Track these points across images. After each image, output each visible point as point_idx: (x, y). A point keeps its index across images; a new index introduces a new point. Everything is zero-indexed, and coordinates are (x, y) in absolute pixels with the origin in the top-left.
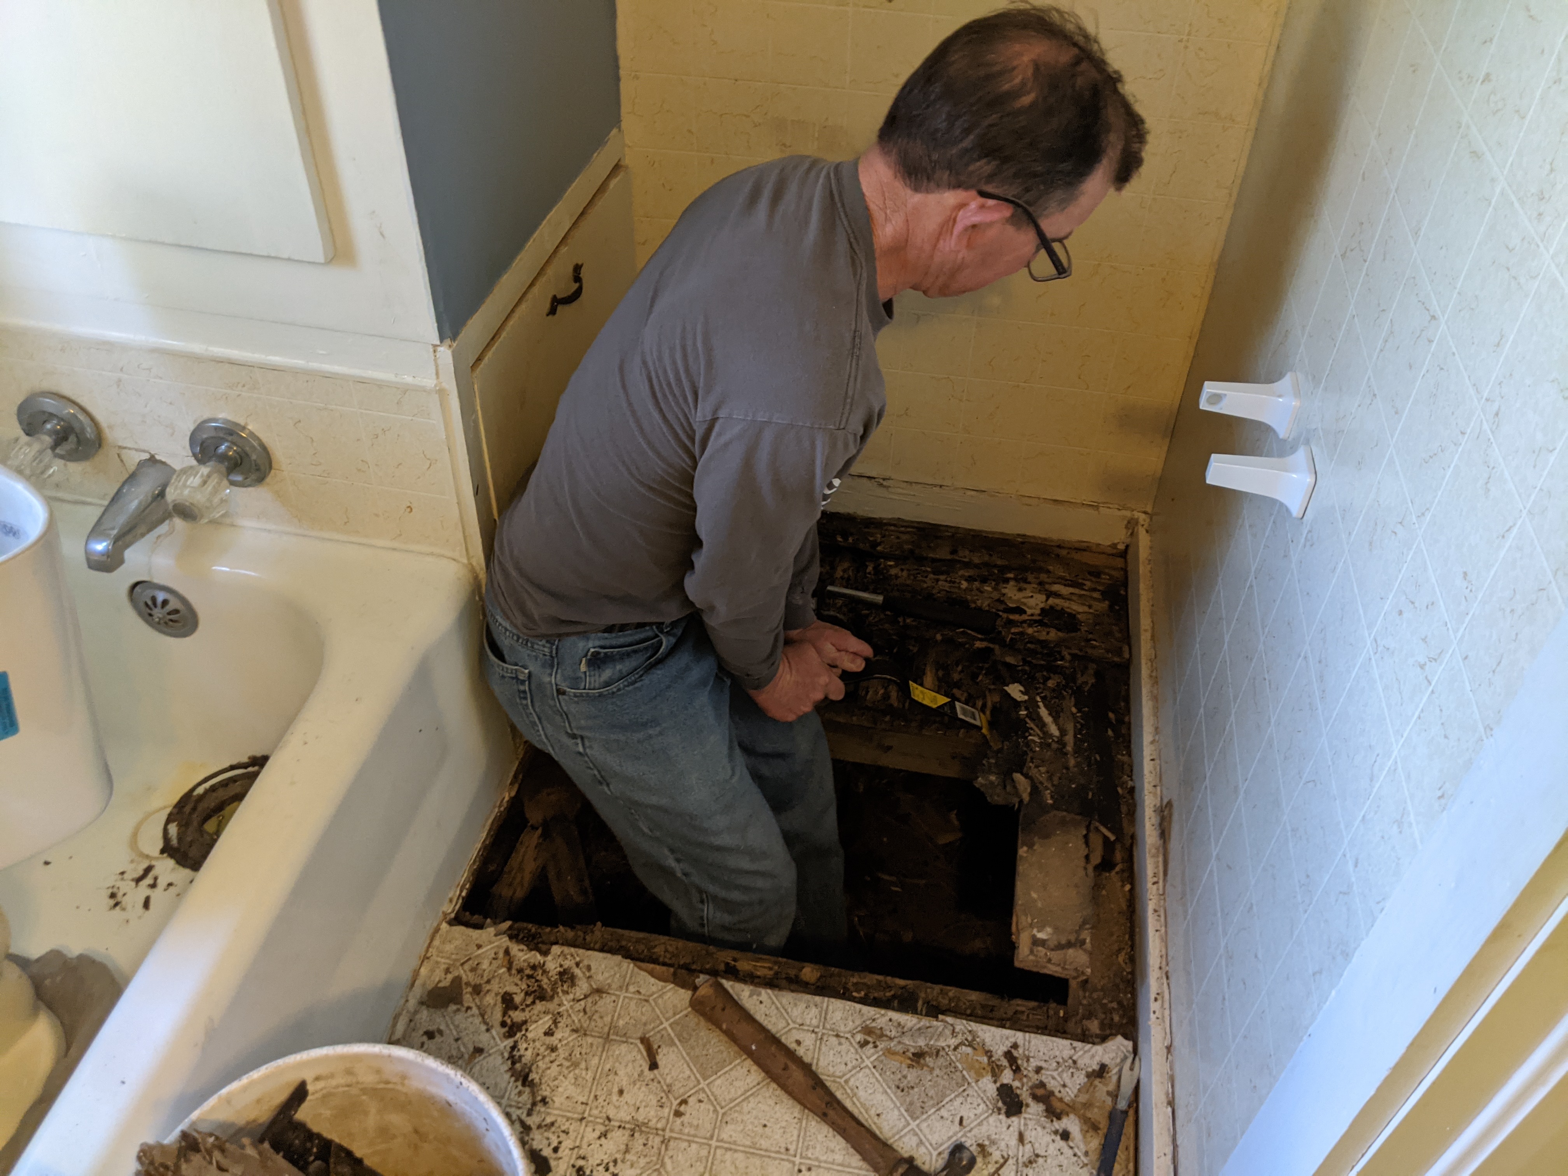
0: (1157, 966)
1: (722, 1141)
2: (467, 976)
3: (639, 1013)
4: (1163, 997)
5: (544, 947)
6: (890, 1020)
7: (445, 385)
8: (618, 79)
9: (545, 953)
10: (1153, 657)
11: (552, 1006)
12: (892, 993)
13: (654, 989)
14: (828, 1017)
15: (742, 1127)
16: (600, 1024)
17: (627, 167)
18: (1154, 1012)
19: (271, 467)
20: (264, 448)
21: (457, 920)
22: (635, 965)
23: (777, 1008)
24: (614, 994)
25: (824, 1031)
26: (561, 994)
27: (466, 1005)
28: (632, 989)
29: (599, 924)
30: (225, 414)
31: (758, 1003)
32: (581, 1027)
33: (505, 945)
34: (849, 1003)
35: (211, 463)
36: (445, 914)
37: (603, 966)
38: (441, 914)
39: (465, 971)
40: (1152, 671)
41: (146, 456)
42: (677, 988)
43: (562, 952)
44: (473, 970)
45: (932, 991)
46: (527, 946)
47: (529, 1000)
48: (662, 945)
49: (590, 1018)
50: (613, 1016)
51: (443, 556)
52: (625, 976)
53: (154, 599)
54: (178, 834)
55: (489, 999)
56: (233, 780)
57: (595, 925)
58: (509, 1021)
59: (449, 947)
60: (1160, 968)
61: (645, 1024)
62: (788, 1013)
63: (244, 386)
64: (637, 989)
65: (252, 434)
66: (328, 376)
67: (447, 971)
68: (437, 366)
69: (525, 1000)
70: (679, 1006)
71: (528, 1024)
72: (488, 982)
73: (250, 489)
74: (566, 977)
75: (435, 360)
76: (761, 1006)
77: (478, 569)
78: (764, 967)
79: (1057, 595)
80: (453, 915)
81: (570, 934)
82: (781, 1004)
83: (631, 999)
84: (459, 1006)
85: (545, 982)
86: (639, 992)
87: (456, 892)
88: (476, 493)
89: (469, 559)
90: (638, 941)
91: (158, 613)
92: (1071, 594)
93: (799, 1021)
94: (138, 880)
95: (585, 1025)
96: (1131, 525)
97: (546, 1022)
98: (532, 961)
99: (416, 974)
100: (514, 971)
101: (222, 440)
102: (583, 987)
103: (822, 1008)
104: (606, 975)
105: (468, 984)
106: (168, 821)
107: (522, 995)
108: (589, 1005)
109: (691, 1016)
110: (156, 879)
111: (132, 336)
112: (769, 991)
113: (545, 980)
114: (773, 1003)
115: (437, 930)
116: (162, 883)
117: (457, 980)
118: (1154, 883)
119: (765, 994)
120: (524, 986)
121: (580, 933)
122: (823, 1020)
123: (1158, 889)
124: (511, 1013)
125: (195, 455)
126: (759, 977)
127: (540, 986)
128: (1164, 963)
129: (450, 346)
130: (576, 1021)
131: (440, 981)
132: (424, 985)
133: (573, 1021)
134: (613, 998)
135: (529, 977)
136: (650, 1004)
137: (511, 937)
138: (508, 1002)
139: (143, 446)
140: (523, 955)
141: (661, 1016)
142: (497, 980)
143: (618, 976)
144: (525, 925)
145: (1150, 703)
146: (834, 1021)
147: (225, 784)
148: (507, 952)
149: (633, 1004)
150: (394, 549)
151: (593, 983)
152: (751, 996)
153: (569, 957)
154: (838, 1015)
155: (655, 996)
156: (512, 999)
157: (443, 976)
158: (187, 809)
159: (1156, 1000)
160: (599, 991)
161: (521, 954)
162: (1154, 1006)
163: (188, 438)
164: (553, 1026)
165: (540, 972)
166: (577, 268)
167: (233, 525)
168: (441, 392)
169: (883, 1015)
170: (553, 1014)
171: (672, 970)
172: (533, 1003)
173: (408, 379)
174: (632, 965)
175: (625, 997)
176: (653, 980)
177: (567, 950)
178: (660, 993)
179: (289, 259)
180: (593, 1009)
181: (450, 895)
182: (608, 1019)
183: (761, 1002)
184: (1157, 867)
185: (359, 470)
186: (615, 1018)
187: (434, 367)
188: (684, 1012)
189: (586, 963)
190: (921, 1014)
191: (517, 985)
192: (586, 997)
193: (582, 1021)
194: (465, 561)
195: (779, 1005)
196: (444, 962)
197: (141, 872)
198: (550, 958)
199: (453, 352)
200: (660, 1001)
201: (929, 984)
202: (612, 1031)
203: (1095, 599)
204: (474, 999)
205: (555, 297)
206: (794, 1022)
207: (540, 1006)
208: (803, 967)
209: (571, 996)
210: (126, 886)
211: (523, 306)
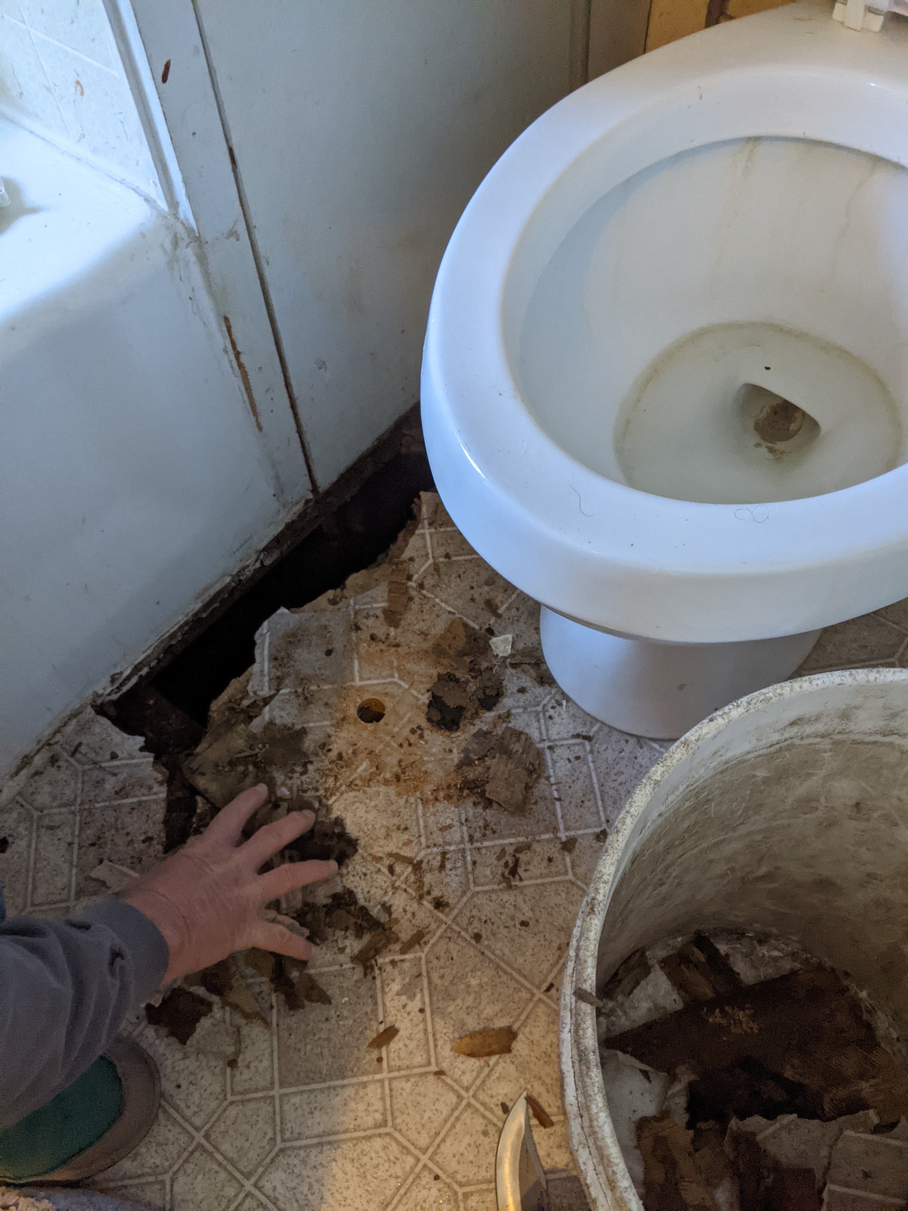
1: (260, 1189)
15: (293, 1184)
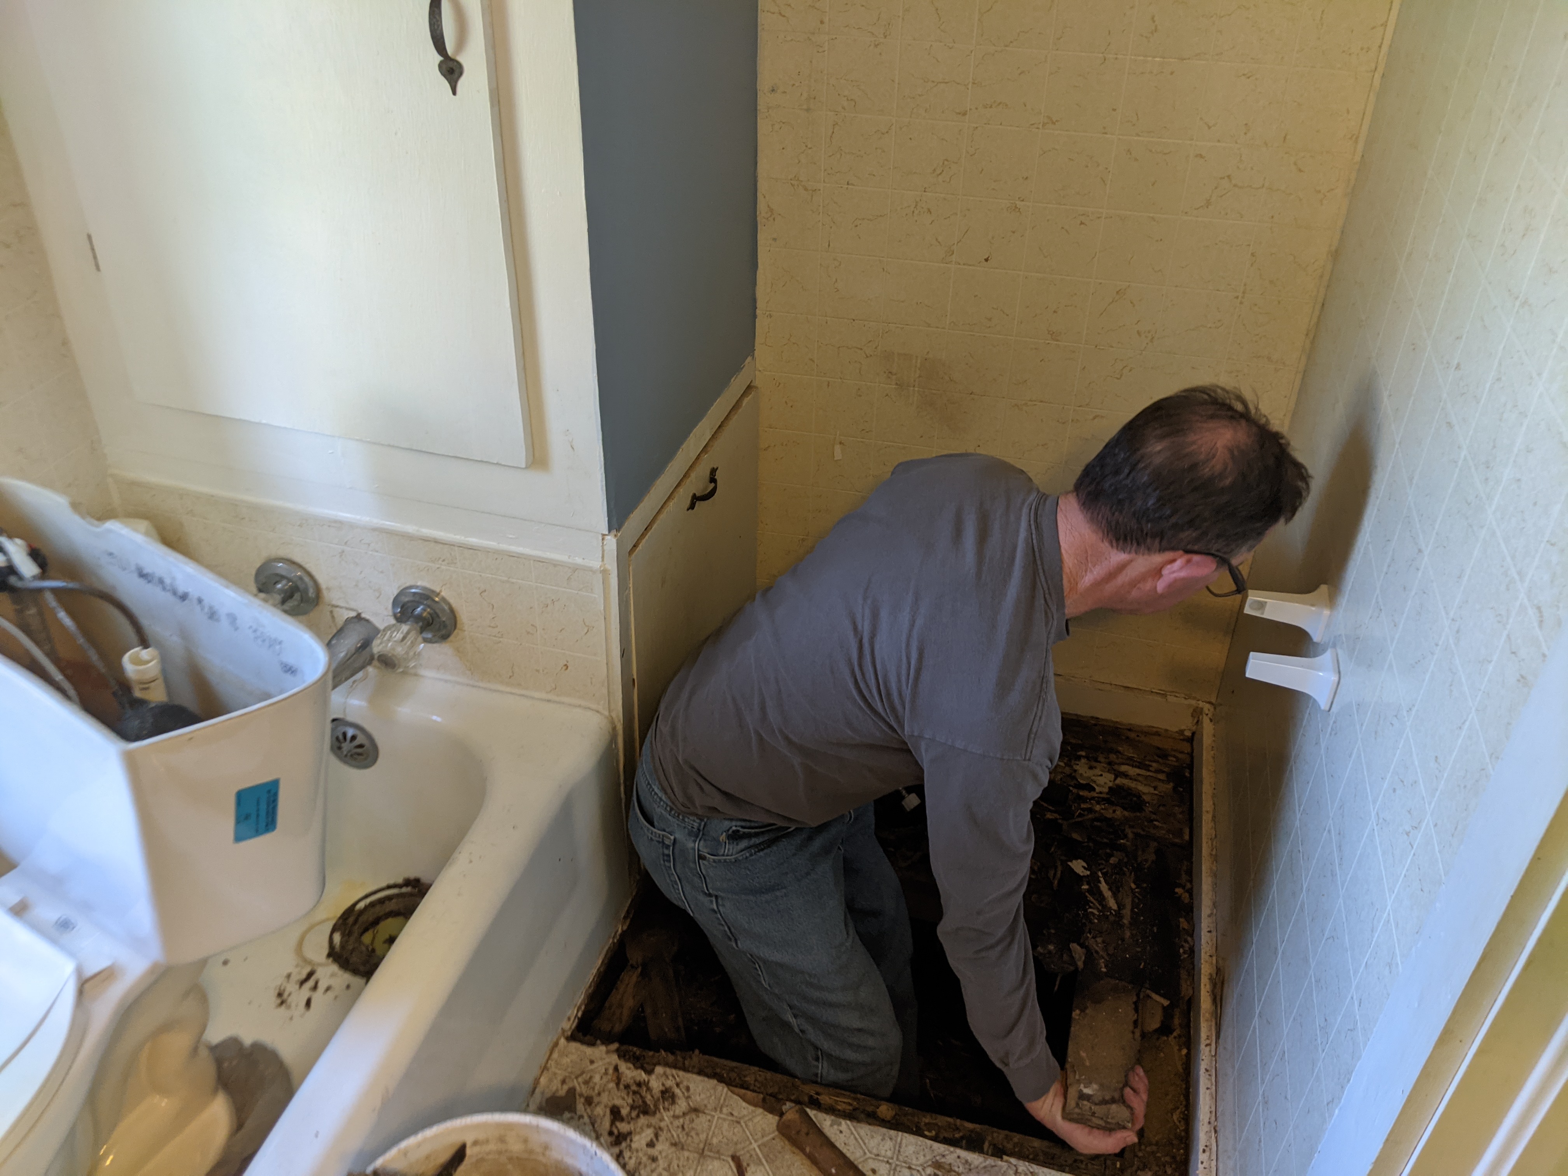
0: (1207, 1120)
2: (581, 1089)
3: (731, 1133)
4: (1210, 1149)
5: (648, 1067)
6: (959, 1157)
7: (608, 567)
8: (755, 316)
9: (650, 1072)
10: (1213, 836)
11: (654, 1120)
12: (961, 1134)
13: (745, 1112)
14: (902, 1150)
16: (696, 1140)
17: (756, 387)
18: (1202, 1163)
19: (455, 627)
20: (452, 611)
21: (572, 1038)
22: (729, 1089)
23: (856, 1139)
24: (709, 1114)
25: (897, 1163)
26: (662, 1110)
27: (579, 1113)
28: (725, 1110)
29: (697, 1052)
30: (424, 582)
31: (838, 1132)
32: (680, 1142)
33: (614, 1063)
34: (921, 1139)
35: (409, 623)
36: (563, 1031)
37: (700, 1088)
38: (560, 1030)
39: (579, 1084)
40: (1212, 850)
41: (353, 614)
42: (766, 1113)
43: (665, 1073)
44: (586, 1082)
45: (999, 1136)
46: (634, 1065)
47: (634, 1114)
48: (753, 1074)
49: (688, 1135)
50: (708, 1134)
51: (589, 708)
52: (720, 1099)
53: (345, 734)
54: (341, 942)
55: (599, 1110)
56: (389, 898)
57: (693, 1053)
58: (616, 1132)
59: (566, 1061)
60: (1209, 1123)
61: (736, 1144)
62: (865, 1144)
63: (444, 560)
64: (730, 1110)
65: (444, 600)
66: (511, 555)
67: (563, 1082)
68: (603, 551)
69: (630, 1112)
70: (767, 1129)
71: (633, 1136)
72: (599, 1094)
73: (435, 645)
74: (667, 1095)
75: (603, 546)
76: (841, 1135)
77: (616, 721)
78: (844, 1102)
79: (1125, 775)
80: (569, 1033)
81: (671, 1058)
82: (859, 1134)
83: (724, 1120)
84: (573, 1114)
85: (648, 1098)
86: (732, 1114)
87: (573, 1011)
88: (622, 656)
89: (610, 712)
90: (732, 1070)
91: (346, 746)
92: (1139, 775)
93: (875, 1151)
94: (302, 983)
95: (683, 1140)
96: (1197, 713)
97: (648, 1134)
98: (638, 1079)
99: (537, 1082)
100: (621, 1086)
101: (419, 603)
102: (682, 1105)
103: (896, 1141)
104: (703, 1096)
105: (581, 1095)
106: (333, 931)
107: (628, 1109)
108: (687, 1122)
109: (778, 1140)
110: (317, 983)
111: (358, 517)
112: (848, 1122)
113: (649, 1097)
114: (852, 1133)
115: (556, 1044)
116: (322, 986)
117: (572, 1092)
118: (1207, 1045)
119: (845, 1124)
120: (630, 1101)
121: (679, 1058)
122: (896, 1152)
123: (1210, 1051)
124: (618, 1124)
125: (395, 616)
126: (839, 1110)
127: (644, 1102)
128: (1213, 1118)
129: (615, 536)
130: (675, 1136)
131: (557, 1090)
132: (543, 1093)
133: (673, 1136)
134: (709, 1117)
135: (634, 1093)
136: (742, 1126)
137: (619, 1057)
138: (615, 1113)
139: (353, 605)
140: (630, 1073)
141: (750, 1137)
142: (607, 1093)
143: (713, 1098)
144: (631, 1048)
145: (1210, 879)
146: (907, 1154)
147: (381, 901)
148: (616, 1069)
149: (726, 1125)
150: (549, 701)
151: (691, 1104)
152: (831, 1125)
153: (670, 1078)
154: (911, 1149)
155: (746, 1119)
156: (619, 1112)
157: (560, 1086)
158: (351, 920)
159: (1204, 1151)
160: (696, 1110)
161: (628, 1072)
162: (1202, 1157)
163: (391, 601)
164: (654, 1139)
165: (645, 1089)
166: (713, 471)
167: (416, 675)
168: (605, 572)
169: (952, 1152)
170: (655, 1128)
171: (762, 1096)
172: (638, 1116)
173: (579, 560)
174: (726, 1089)
175: (719, 1118)
176: (744, 1104)
177: (669, 1071)
178: (750, 1117)
179: (497, 464)
180: (690, 1126)
181: (569, 1013)
182: (703, 1137)
183: (841, 1132)
184: (1210, 1030)
185: (528, 633)
186: (710, 1137)
187: (601, 552)
188: (772, 1136)
189: (685, 1083)
190: (987, 1155)
191: (623, 1099)
192: (684, 1114)
193: (681, 1136)
194: (607, 713)
195: (857, 1136)
196: (561, 1074)
197: (304, 976)
198: (653, 1077)
199: (617, 540)
200: (750, 1124)
201: (995, 1129)
202: (706, 1148)
203: (1162, 781)
204: (585, 1110)
205: (695, 495)
206: (870, 1152)
207: (643, 1120)
208: (880, 1105)
209: (672, 1113)
210: (291, 987)
211: (671, 504)
